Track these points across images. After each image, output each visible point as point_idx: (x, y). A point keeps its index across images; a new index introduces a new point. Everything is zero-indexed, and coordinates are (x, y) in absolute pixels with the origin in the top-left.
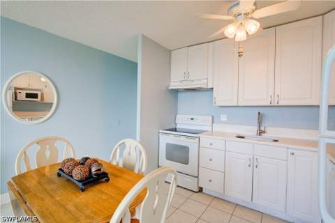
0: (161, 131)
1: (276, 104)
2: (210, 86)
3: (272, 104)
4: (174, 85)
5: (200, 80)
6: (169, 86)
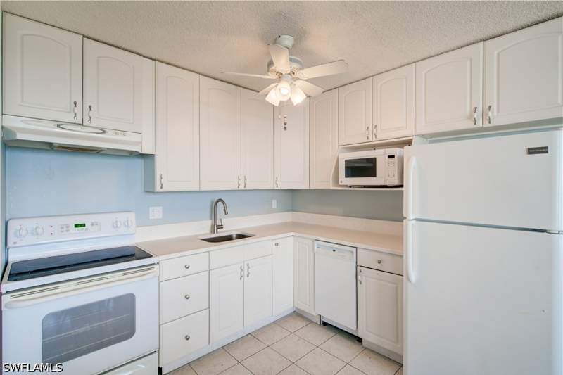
1: (243, 188)
3: (239, 188)
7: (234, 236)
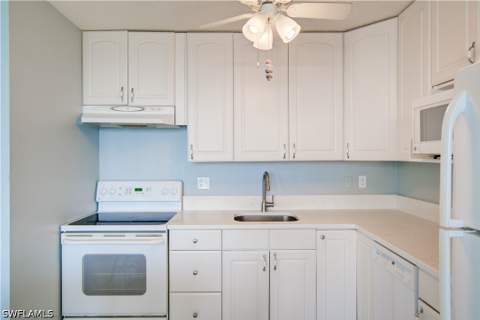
0: (65, 228)
1: (291, 159)
2: (180, 122)
3: (286, 159)
4: (91, 114)
5: (159, 107)
6: (81, 115)
7: (285, 218)
